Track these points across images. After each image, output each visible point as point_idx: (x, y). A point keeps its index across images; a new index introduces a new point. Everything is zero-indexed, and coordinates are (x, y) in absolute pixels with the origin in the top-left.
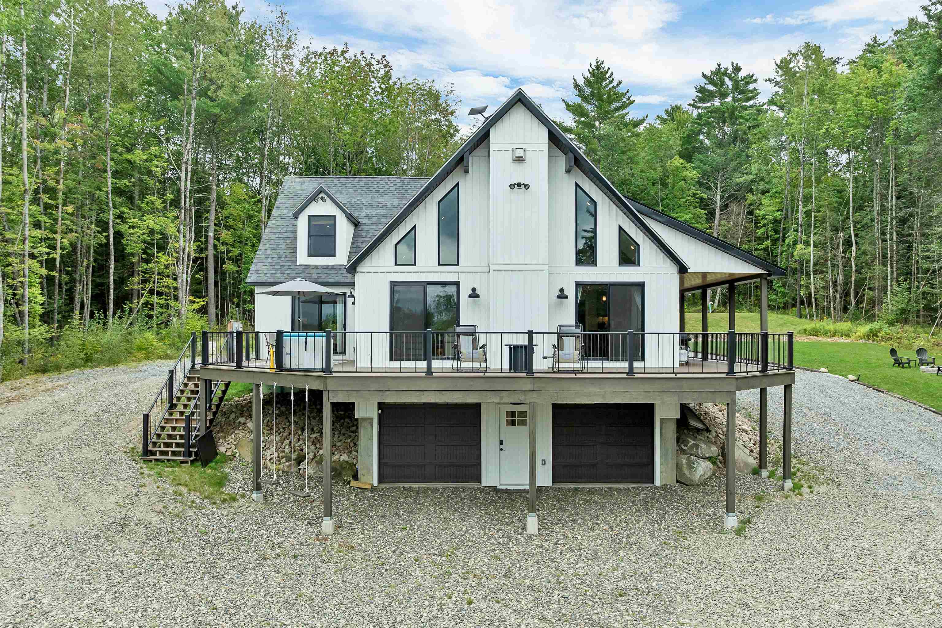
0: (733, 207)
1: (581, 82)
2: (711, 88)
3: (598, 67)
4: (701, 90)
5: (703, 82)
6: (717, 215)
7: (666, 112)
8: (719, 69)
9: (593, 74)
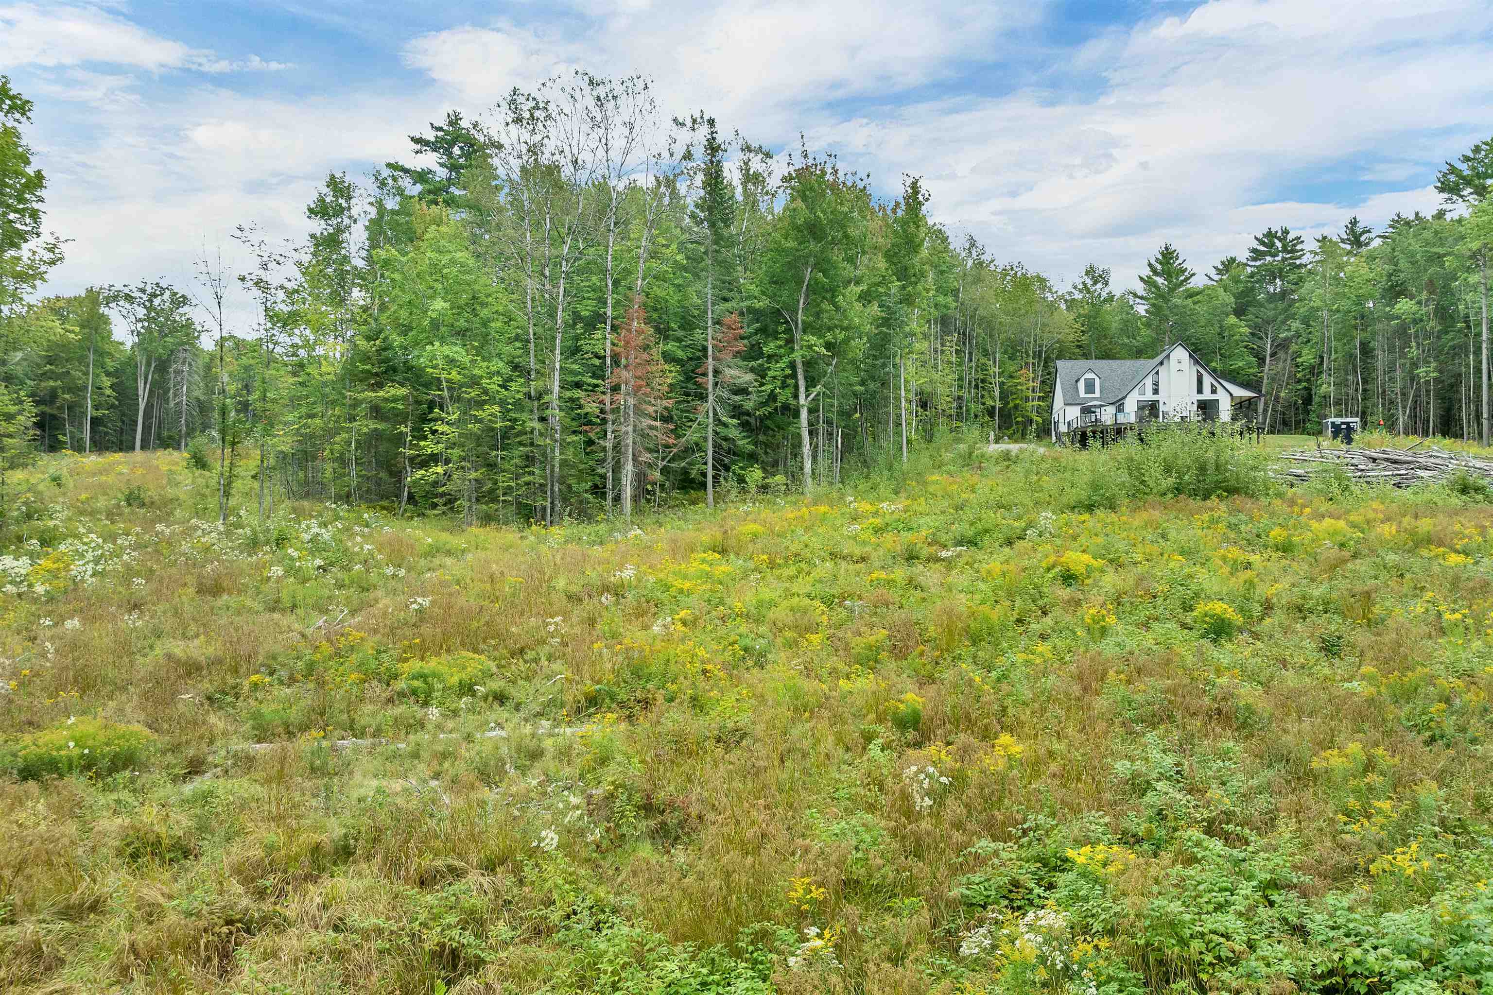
0: (1281, 354)
1: (1153, 262)
2: (1262, 248)
3: (1167, 249)
4: (1254, 251)
5: (1255, 245)
6: (1267, 361)
7: (1223, 263)
8: (1270, 232)
9: (1163, 254)
